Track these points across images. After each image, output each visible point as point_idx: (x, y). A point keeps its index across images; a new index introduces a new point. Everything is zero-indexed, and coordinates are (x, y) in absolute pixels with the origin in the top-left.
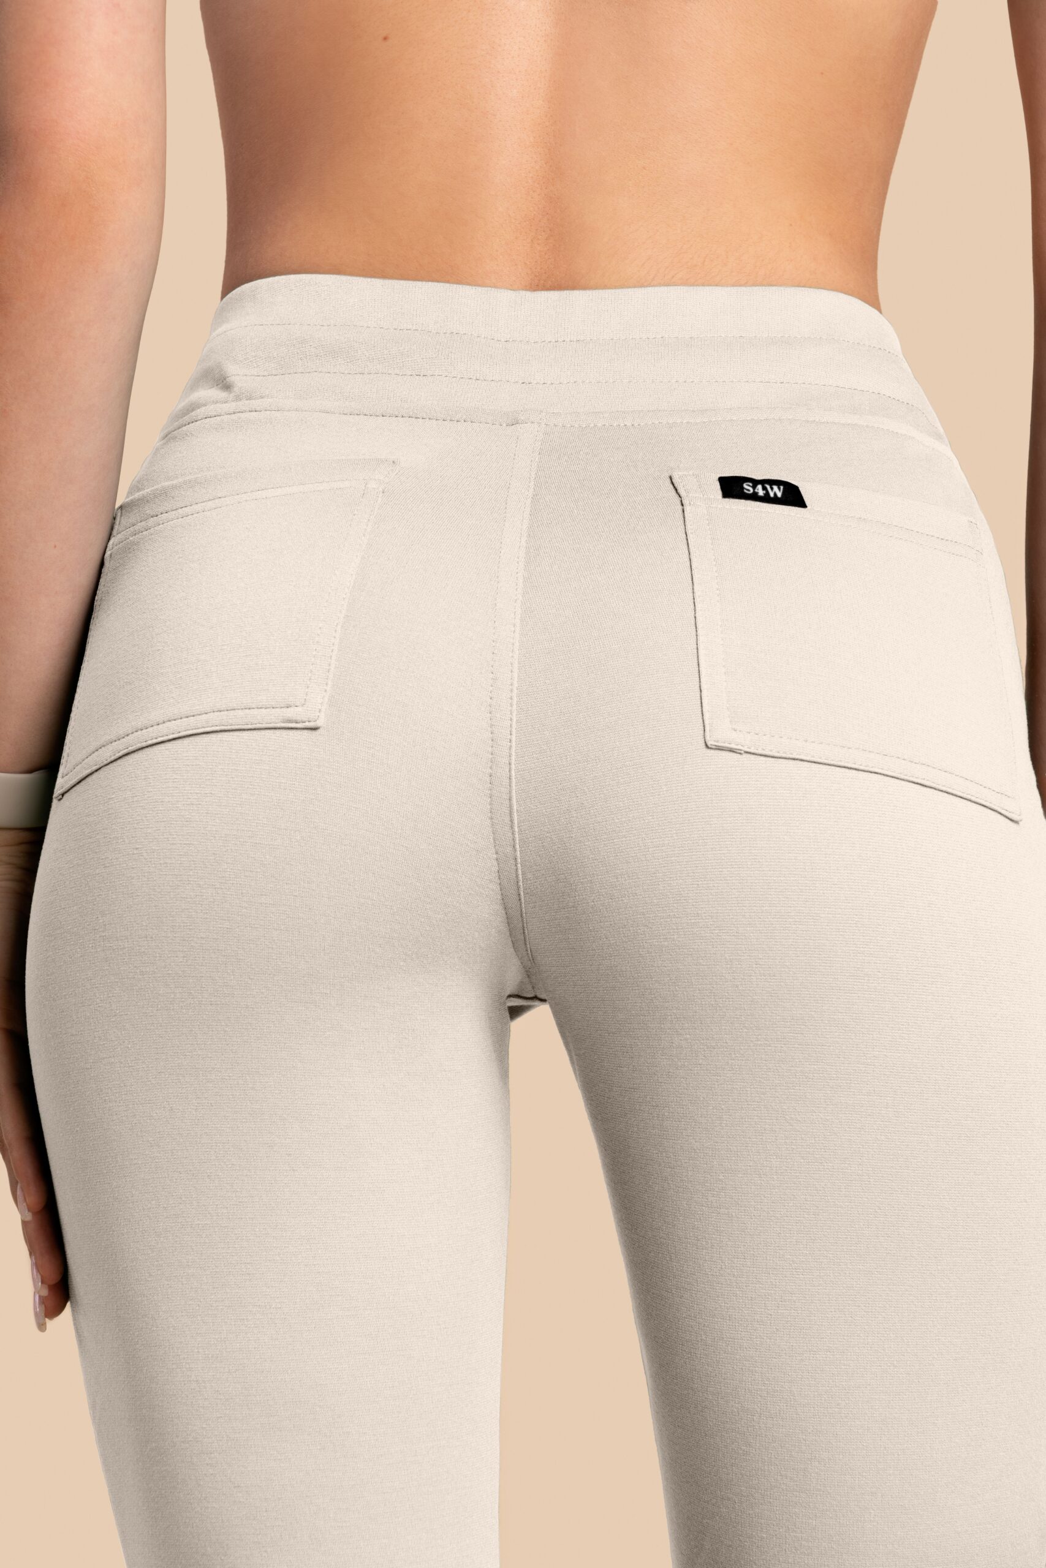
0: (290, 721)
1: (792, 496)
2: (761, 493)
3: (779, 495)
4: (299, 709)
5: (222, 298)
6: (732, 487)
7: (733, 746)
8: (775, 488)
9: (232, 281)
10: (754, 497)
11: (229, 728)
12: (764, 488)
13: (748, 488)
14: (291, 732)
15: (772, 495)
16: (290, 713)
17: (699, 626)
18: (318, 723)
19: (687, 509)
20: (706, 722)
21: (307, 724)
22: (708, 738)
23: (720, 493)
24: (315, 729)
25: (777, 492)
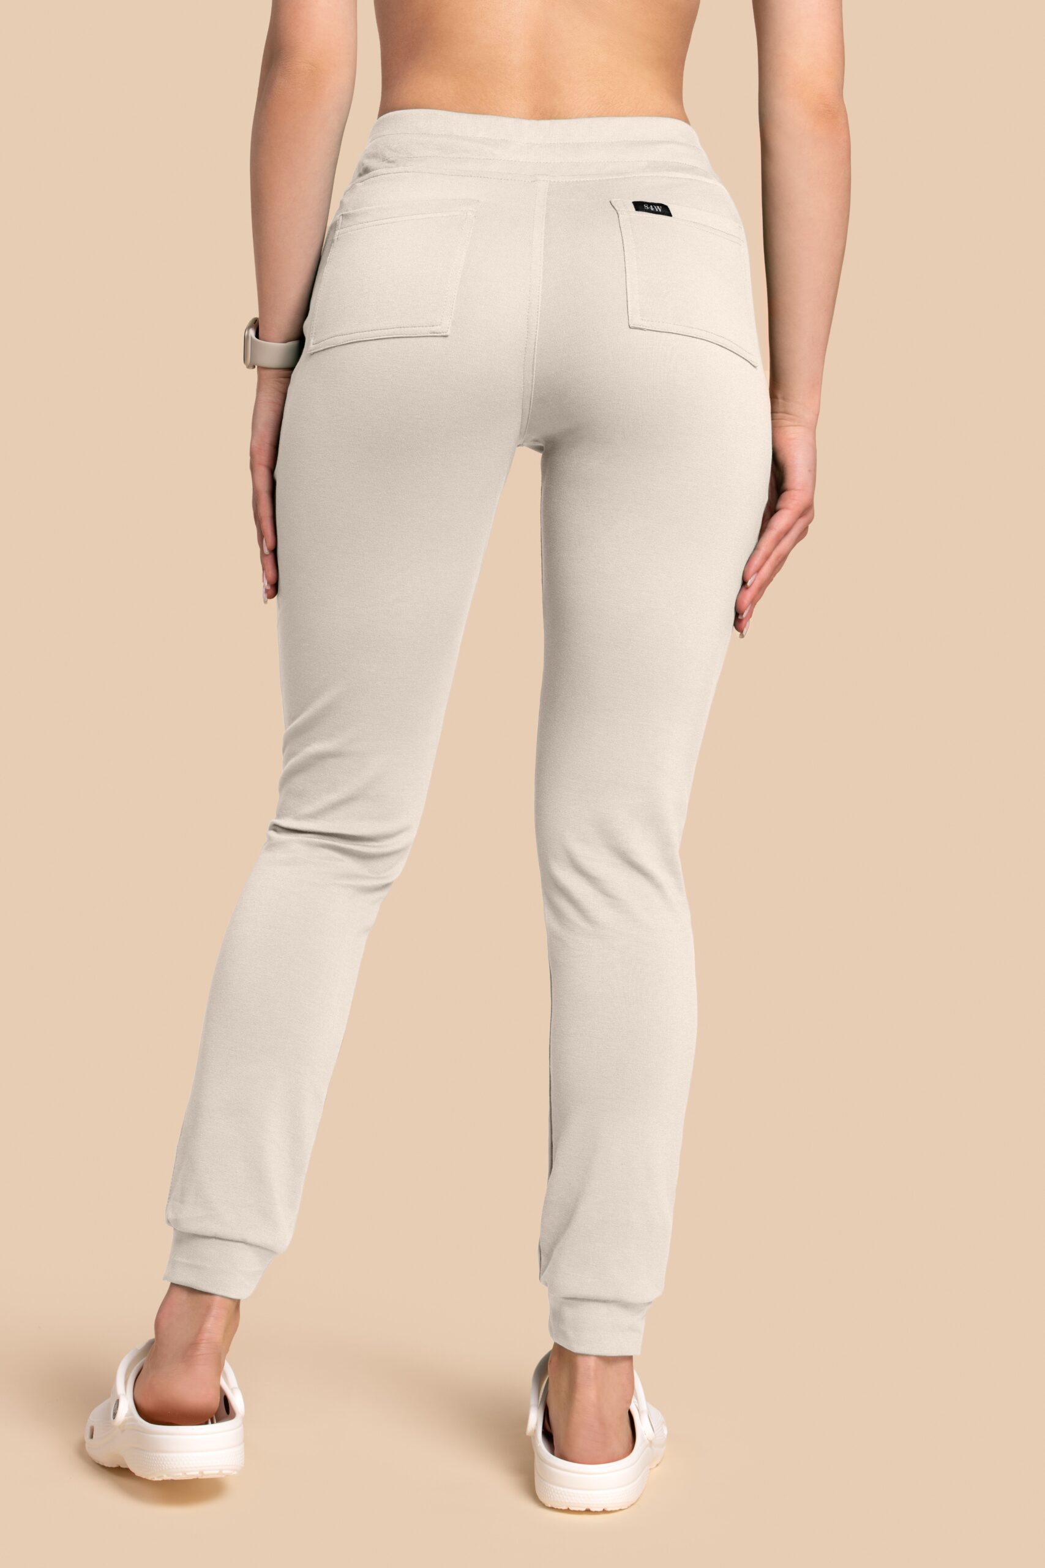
0: (434, 333)
1: (665, 211)
2: (652, 209)
3: (660, 210)
4: (438, 327)
5: (378, 118)
6: (639, 206)
7: (641, 327)
8: (658, 207)
9: (384, 110)
10: (649, 211)
11: (405, 336)
12: (653, 207)
13: (646, 207)
14: (434, 338)
15: (657, 210)
16: (433, 329)
17: (627, 271)
18: (448, 334)
19: (620, 216)
20: (630, 316)
21: (442, 334)
22: (630, 323)
23: (634, 209)
24: (446, 336)
25: (659, 209)
